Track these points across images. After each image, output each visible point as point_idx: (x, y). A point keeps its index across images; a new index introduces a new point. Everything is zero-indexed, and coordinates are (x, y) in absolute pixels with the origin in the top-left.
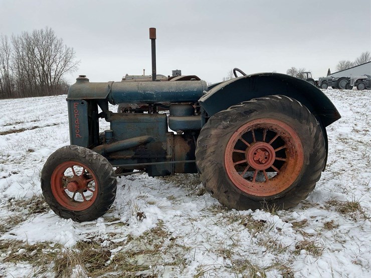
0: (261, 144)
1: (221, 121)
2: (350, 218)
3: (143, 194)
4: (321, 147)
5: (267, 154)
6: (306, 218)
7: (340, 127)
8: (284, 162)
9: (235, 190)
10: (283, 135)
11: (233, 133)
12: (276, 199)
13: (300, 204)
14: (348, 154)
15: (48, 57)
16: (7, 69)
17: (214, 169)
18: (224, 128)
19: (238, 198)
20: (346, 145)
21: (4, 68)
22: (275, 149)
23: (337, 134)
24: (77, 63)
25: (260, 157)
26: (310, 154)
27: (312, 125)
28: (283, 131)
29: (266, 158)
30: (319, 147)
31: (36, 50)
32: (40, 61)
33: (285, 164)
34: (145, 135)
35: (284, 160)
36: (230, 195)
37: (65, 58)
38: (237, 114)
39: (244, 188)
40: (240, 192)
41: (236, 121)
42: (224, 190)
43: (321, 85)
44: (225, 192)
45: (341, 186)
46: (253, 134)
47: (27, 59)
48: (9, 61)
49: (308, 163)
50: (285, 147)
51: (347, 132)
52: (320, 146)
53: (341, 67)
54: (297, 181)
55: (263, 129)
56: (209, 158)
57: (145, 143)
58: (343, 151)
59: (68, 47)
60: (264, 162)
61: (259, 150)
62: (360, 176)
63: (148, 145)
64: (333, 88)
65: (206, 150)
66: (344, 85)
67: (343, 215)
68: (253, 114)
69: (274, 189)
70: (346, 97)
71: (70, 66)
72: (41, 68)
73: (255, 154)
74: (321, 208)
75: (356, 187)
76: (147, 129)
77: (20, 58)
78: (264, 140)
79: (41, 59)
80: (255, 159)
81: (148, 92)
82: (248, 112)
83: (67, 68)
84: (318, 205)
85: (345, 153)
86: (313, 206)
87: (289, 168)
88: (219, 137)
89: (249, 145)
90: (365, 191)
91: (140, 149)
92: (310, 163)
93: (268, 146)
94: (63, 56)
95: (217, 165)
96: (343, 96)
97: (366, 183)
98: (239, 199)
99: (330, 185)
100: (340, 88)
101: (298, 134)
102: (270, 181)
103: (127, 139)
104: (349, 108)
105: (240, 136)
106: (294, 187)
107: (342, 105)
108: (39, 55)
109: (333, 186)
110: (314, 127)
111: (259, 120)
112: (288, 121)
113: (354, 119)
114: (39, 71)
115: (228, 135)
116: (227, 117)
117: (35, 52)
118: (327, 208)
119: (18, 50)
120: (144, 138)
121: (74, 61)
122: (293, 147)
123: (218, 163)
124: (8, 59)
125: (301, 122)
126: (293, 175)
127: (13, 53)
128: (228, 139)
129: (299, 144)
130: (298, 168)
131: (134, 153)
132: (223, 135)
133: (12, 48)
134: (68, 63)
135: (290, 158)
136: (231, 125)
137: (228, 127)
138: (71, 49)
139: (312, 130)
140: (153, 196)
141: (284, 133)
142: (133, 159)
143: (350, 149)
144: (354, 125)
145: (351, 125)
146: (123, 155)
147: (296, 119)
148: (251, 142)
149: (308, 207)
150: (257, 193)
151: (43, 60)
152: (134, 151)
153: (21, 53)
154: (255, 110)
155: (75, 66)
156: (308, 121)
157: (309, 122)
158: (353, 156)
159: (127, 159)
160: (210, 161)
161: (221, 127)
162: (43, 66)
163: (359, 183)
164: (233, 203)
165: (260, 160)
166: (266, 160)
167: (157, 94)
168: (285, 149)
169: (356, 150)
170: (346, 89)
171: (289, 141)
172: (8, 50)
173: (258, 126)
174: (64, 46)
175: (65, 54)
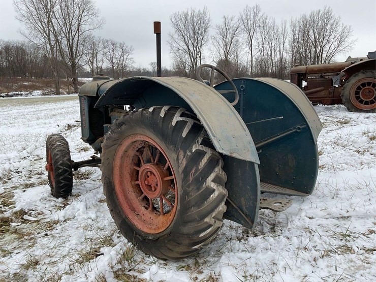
9: (120, 212)
11: (117, 146)
15: (321, 39)
16: (282, 52)
18: (106, 139)
24: (353, 42)
27: (182, 154)
31: (311, 32)
32: (314, 42)
37: (340, 37)
59: (345, 25)
61: (149, 173)
71: (344, 46)
72: (314, 50)
77: (295, 41)
78: (156, 161)
79: (315, 40)
80: (146, 183)
82: (120, 125)
83: (341, 48)
94: (338, 35)
108: (313, 36)
114: (311, 53)
115: (113, 147)
117: (310, 34)
119: (295, 33)
121: (349, 40)
124: (284, 43)
127: (289, 37)
134: (343, 43)
138: (348, 27)
139: (180, 161)
155: (350, 45)
157: (177, 149)
162: (315, 47)
165: (152, 186)
166: (157, 187)
172: (286, 34)
174: (341, 25)
175: (340, 33)
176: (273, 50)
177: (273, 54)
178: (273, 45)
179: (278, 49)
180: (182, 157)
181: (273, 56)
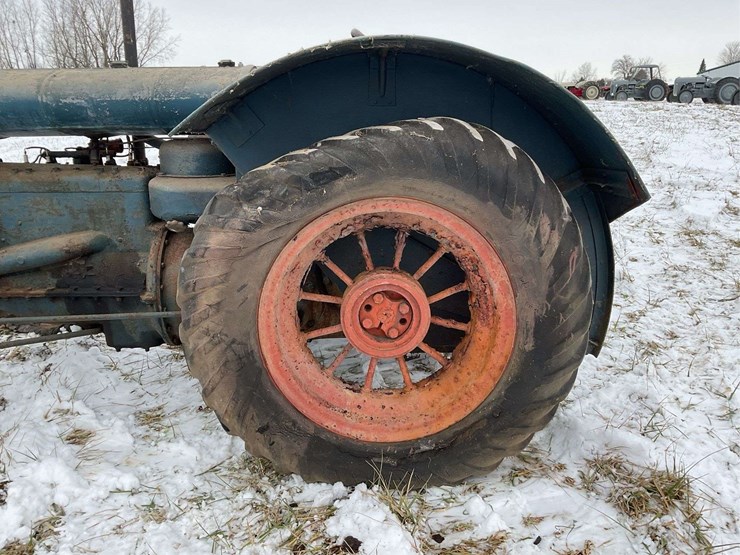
0: (385, 279)
1: (241, 205)
2: (649, 541)
3: (66, 406)
4: (575, 296)
5: (405, 309)
6: (504, 527)
7: (692, 200)
8: (463, 334)
9: (294, 423)
10: (457, 253)
11: (280, 242)
12: (423, 452)
13: (509, 462)
14: (695, 282)
15: (114, 28)
16: (32, 53)
17: (224, 359)
18: (245, 230)
19: (301, 447)
20: (699, 253)
21: (27, 51)
22: (428, 295)
23: (683, 220)
24: (173, 41)
25: (383, 319)
26: (537, 319)
27: (545, 222)
28: (456, 240)
29: (403, 321)
30: (569, 296)
31: (90, 14)
32: (99, 36)
33: (466, 340)
34: (87, 229)
35: (461, 327)
36: (277, 439)
37: (148, 30)
38: (287, 181)
39: (327, 416)
40: (311, 430)
41: (285, 206)
42: (257, 424)
43: (679, 95)
44: (262, 430)
45: (649, 403)
46: (364, 246)
47: (73, 32)
48: (37, 36)
49: (529, 347)
50: (464, 287)
51: (708, 214)
52: (572, 292)
53: (730, 57)
54: (492, 398)
55: (394, 231)
56: (205, 325)
57: (87, 253)
58: (686, 270)
59: (154, 7)
60: (394, 334)
61: (378, 299)
62: (715, 360)
63: (96, 260)
64: (705, 101)
65: (194, 298)
66: (729, 96)
67: (629, 523)
68: (340, 183)
69: (422, 421)
70: (728, 123)
71: (159, 47)
72: (102, 51)
73: (368, 308)
74: (569, 481)
75: (695, 400)
76: (91, 212)
77: (59, 31)
78: (397, 264)
79: (101, 32)
80: (368, 324)
81: (67, 101)
82: (325, 177)
83: (154, 52)
84: (561, 467)
85: (689, 276)
86: (545, 471)
87: (475, 353)
88: (233, 257)
89: (347, 280)
90: (721, 418)
91: (70, 271)
92: (536, 344)
93: (410, 286)
94: (144, 26)
95: (229, 346)
96: (722, 120)
97: (729, 389)
98: (307, 453)
99: (614, 395)
100: (719, 102)
101: (499, 253)
102: (415, 392)
103: (35, 239)
104: (726, 150)
105: (318, 252)
106: (484, 417)
107: (713, 141)
108: (95, 23)
109: (623, 397)
110: (553, 229)
111: (371, 203)
112: (465, 209)
113: (735, 177)
114: (96, 58)
115: (263, 251)
116: (258, 189)
117: (87, 17)
118: (588, 485)
119: (54, 13)
120: (82, 239)
121: (167, 36)
122: (488, 291)
123: (233, 342)
124: (33, 33)
125: (508, 214)
126: (481, 380)
127: (43, 21)
128: (266, 264)
129: (502, 283)
130: (498, 359)
131: (55, 281)
132: (244, 252)
133: (41, 10)
134: (155, 41)
135: (479, 323)
136: (269, 220)
137: (257, 225)
138: (160, 11)
139: (544, 240)
140: (91, 413)
141: (457, 246)
142: (53, 297)
143: (705, 265)
144: (729, 196)
145: (723, 195)
146: (22, 287)
147: (491, 203)
148: (356, 269)
149: (527, 476)
150: (368, 431)
151: (104, 36)
152: (53, 275)
153: (60, 20)
154: (345, 171)
155: (170, 47)
156: (532, 212)
157: (537, 213)
158: (711, 286)
159: (33, 298)
160: (207, 332)
161: (237, 223)
162: (104, 48)
163: (708, 388)
164: (287, 463)
165: (383, 328)
166: (402, 327)
167: (96, 106)
168: (466, 295)
169: (722, 266)
170: (733, 103)
171: (475, 271)
172: (34, 13)
173: (375, 220)
174: (147, 6)
175: (148, 22)
176: (9, 46)
177: (12, 56)
178: (8, 35)
179: (21, 46)
180: (548, 229)
181: (13, 61)
